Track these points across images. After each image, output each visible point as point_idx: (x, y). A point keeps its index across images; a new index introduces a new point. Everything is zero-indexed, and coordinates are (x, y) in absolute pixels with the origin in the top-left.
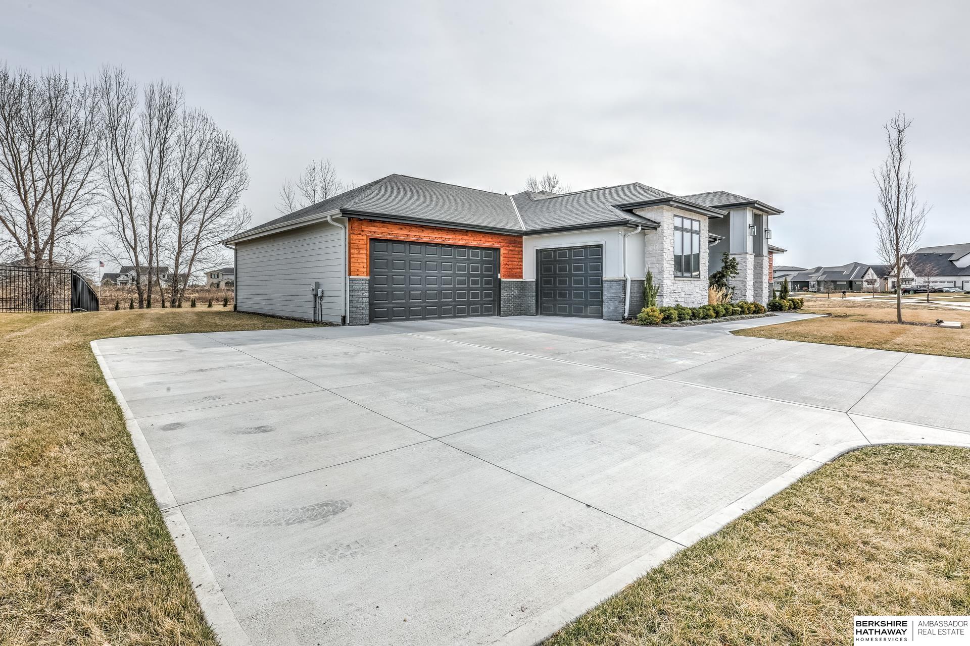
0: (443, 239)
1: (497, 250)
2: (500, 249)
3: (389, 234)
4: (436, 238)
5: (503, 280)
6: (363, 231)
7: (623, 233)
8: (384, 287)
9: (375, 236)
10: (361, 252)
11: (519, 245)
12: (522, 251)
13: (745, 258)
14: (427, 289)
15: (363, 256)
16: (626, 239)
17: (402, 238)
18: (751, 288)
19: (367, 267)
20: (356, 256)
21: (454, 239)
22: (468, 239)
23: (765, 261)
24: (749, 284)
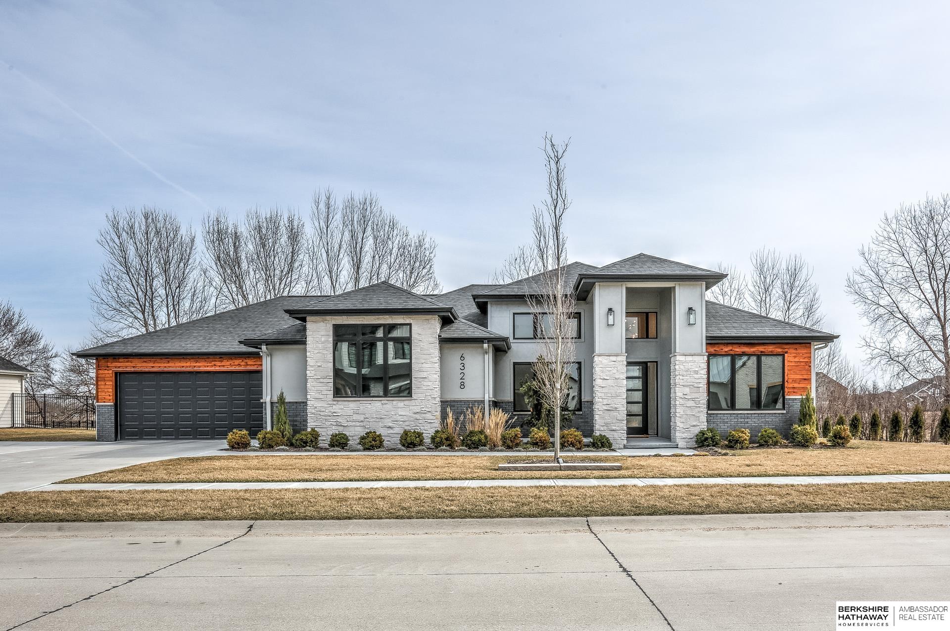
0: (192, 367)
6: (108, 367)
8: (134, 411)
9: (120, 370)
10: (107, 383)
14: (179, 413)
15: (109, 387)
17: (147, 370)
18: (616, 408)
19: (113, 395)
20: (102, 387)
21: (205, 366)
22: (222, 364)
23: (682, 362)
24: (605, 402)
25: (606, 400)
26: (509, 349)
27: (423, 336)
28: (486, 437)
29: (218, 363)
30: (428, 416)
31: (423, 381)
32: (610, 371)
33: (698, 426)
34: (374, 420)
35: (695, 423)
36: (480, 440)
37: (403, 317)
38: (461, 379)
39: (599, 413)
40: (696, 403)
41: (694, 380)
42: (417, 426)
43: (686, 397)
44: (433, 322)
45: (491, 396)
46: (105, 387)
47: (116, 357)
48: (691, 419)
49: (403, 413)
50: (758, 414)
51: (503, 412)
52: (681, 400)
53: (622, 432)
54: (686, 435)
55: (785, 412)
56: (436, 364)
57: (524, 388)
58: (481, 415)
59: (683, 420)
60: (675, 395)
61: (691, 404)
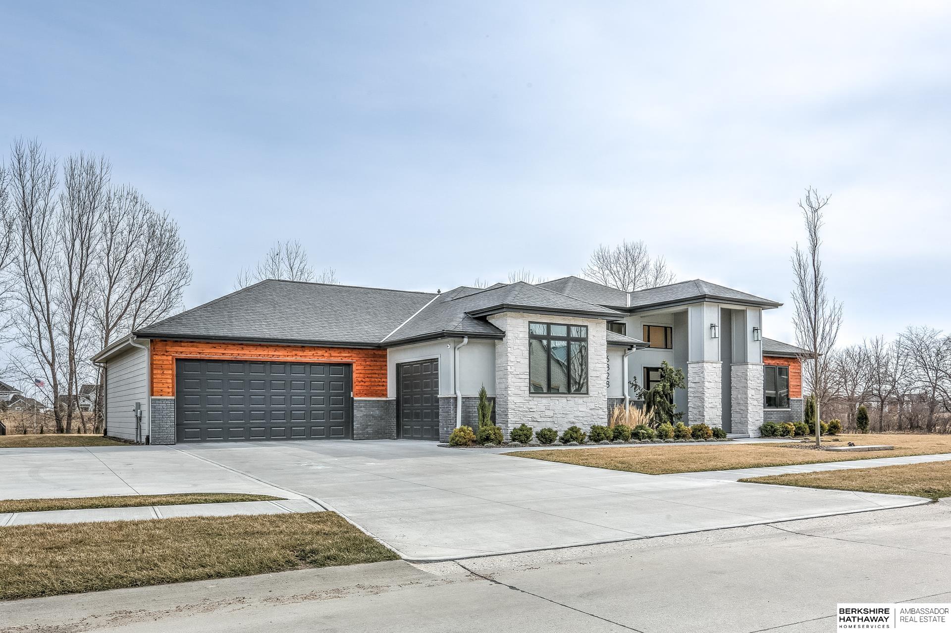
0: (269, 356)
1: (349, 365)
2: (352, 364)
3: (200, 353)
4: (260, 355)
5: (355, 399)
6: (167, 352)
7: (452, 345)
8: (196, 408)
9: (183, 356)
10: (165, 372)
11: (382, 359)
12: (386, 366)
13: (703, 367)
14: (250, 409)
15: (169, 377)
16: (457, 352)
17: (216, 357)
19: (173, 387)
20: (159, 376)
21: (285, 356)
22: (304, 354)
23: (751, 370)
24: (710, 401)
27: (596, 338)
29: (301, 353)
30: (600, 411)
31: (596, 379)
32: (713, 375)
33: (759, 420)
34: (561, 415)
35: (758, 418)
37: (582, 319)
40: (758, 402)
42: (592, 421)
43: (753, 397)
44: (603, 325)
46: (163, 377)
47: (178, 339)
48: (756, 414)
49: (583, 409)
50: (777, 411)
52: (751, 400)
53: (719, 425)
54: (753, 427)
55: (790, 410)
56: (605, 365)
59: (752, 416)
60: (745, 396)
61: (755, 403)
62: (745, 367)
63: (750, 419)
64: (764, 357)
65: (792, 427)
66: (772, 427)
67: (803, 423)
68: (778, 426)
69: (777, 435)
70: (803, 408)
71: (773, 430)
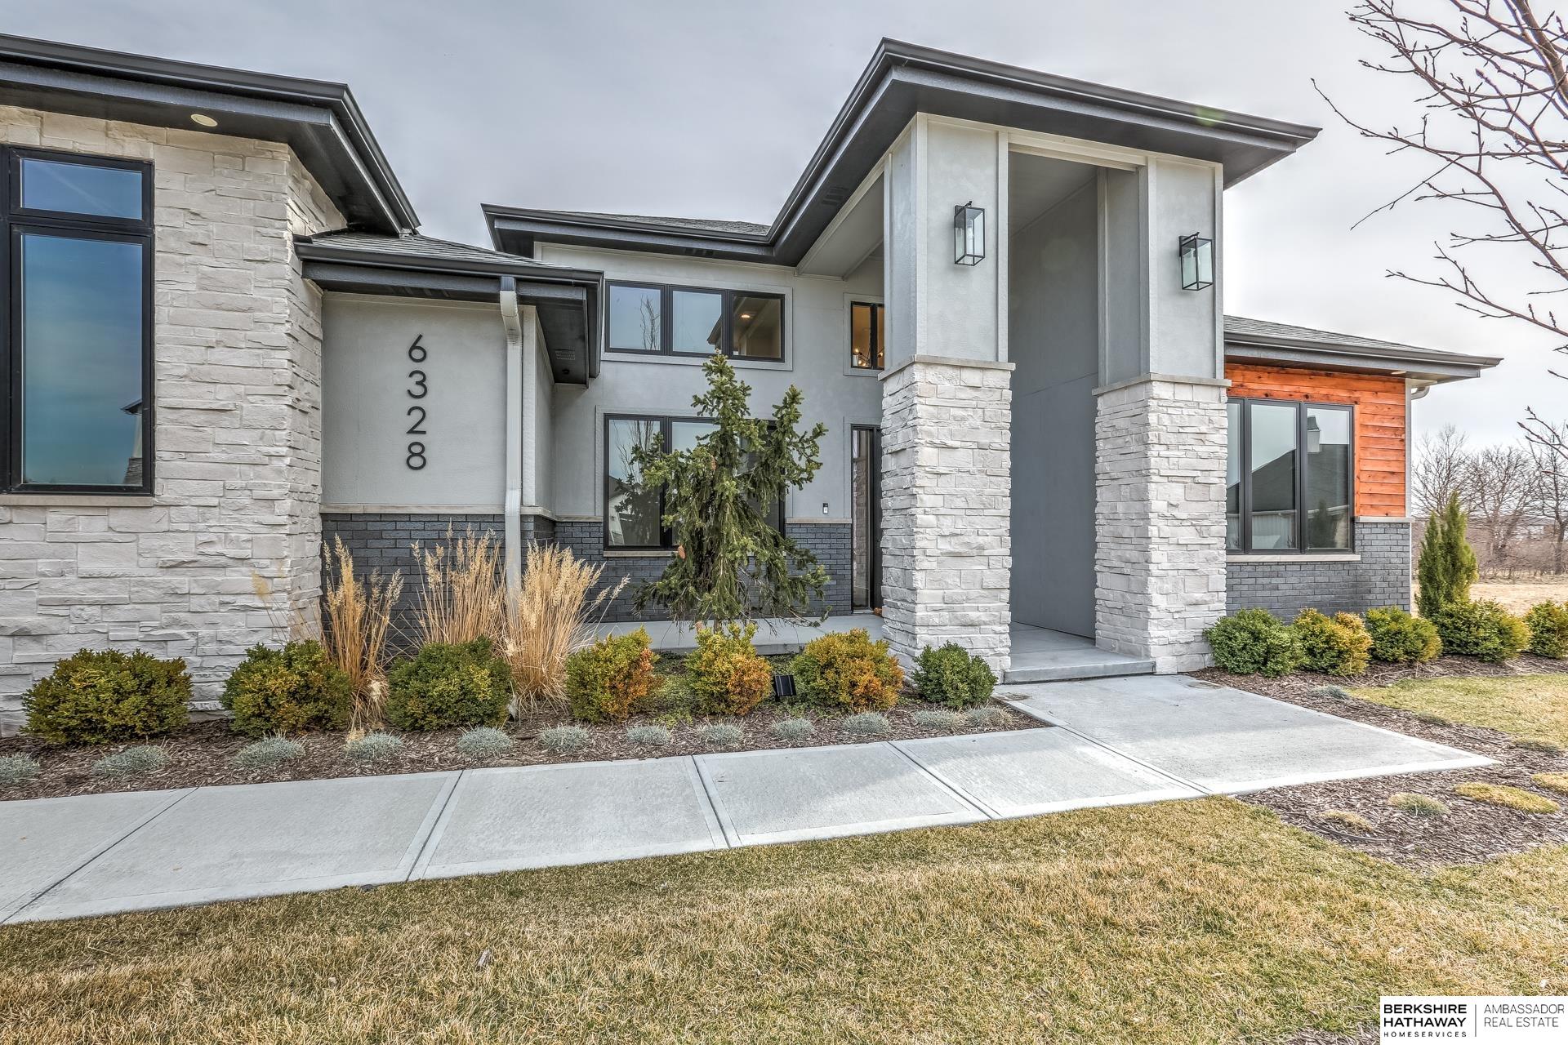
18: (981, 548)
23: (1166, 405)
24: (947, 525)
25: (947, 521)
26: (593, 376)
27: (213, 227)
28: (500, 674)
30: (239, 578)
31: (211, 424)
32: (963, 419)
33: (1206, 603)
35: (1198, 596)
36: (466, 694)
37: (107, 128)
38: (411, 431)
39: (926, 565)
40: (1200, 533)
41: (1194, 462)
42: (176, 623)
43: (1176, 513)
44: (264, 168)
45: (531, 497)
48: (1190, 581)
49: (106, 568)
50: (1300, 564)
51: (576, 560)
52: (1161, 523)
53: (998, 628)
54: (1175, 632)
55: (1356, 558)
56: (278, 354)
57: (658, 468)
58: (488, 571)
59: (1168, 587)
60: (1138, 506)
61: (1187, 535)
62: (1140, 392)
63: (1157, 599)
64: (1229, 360)
65: (1353, 632)
66: (1256, 637)
67: (1414, 611)
68: (1285, 636)
69: (1278, 673)
70: (1413, 554)
71: (1260, 648)
